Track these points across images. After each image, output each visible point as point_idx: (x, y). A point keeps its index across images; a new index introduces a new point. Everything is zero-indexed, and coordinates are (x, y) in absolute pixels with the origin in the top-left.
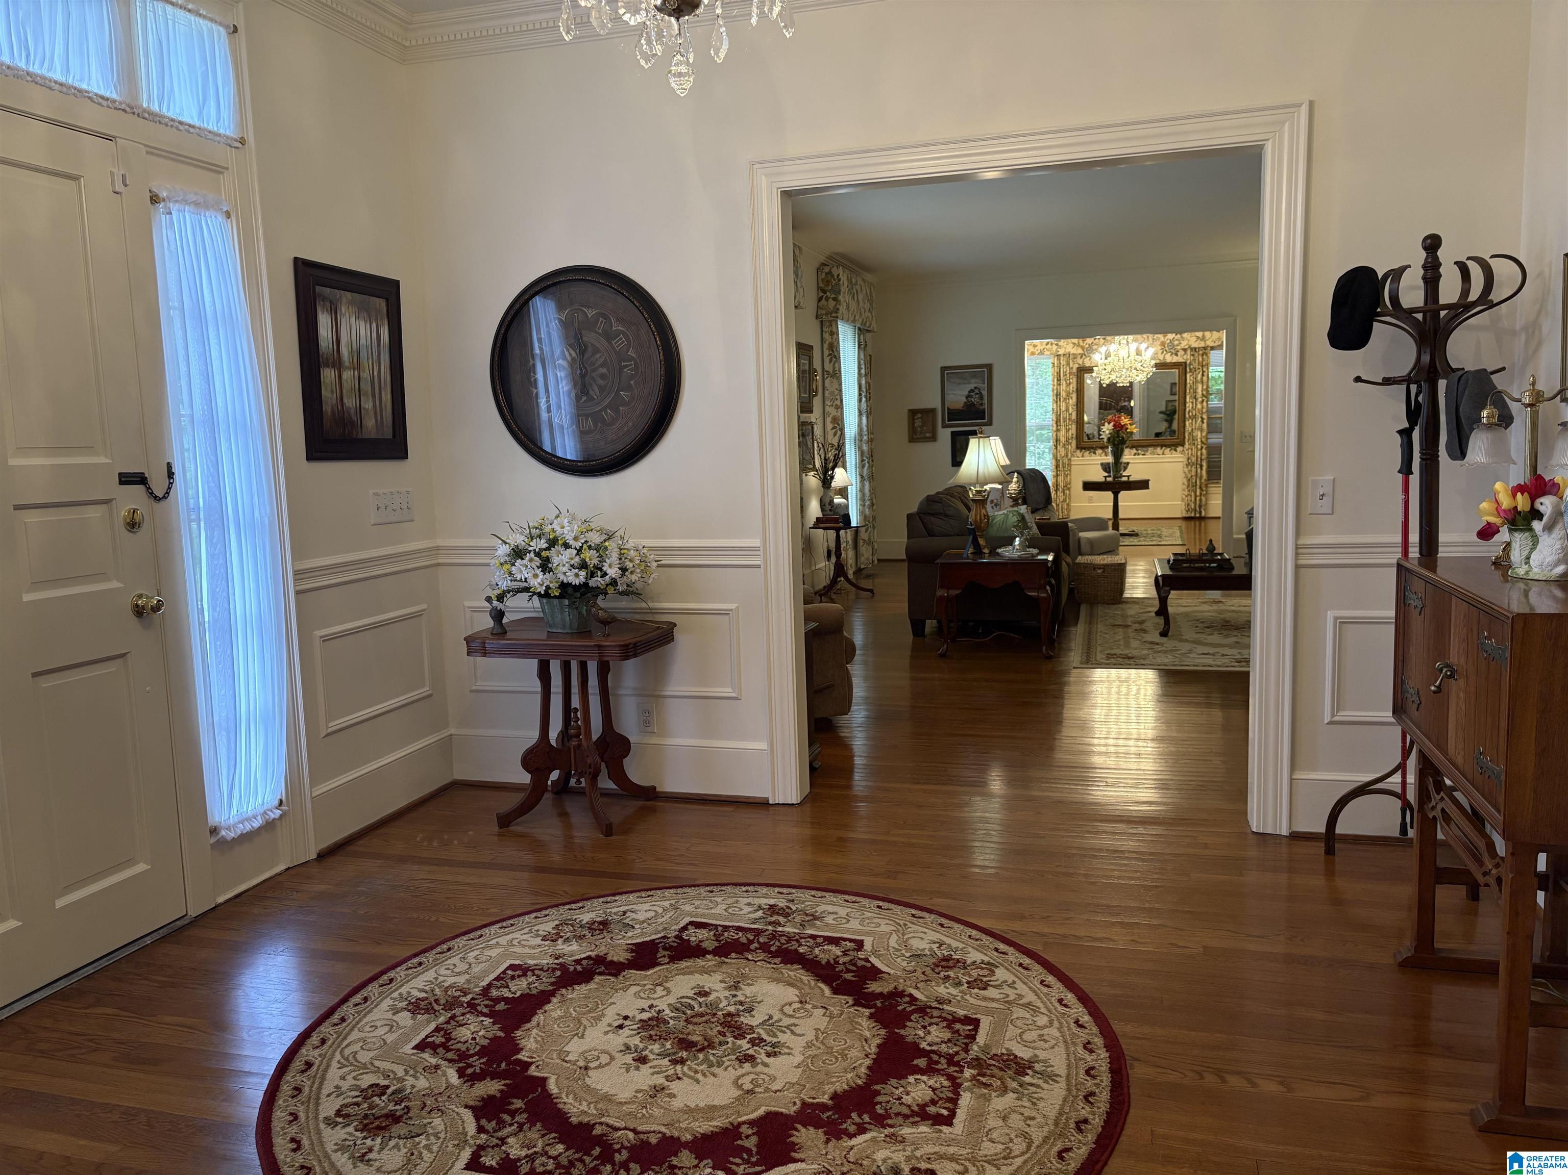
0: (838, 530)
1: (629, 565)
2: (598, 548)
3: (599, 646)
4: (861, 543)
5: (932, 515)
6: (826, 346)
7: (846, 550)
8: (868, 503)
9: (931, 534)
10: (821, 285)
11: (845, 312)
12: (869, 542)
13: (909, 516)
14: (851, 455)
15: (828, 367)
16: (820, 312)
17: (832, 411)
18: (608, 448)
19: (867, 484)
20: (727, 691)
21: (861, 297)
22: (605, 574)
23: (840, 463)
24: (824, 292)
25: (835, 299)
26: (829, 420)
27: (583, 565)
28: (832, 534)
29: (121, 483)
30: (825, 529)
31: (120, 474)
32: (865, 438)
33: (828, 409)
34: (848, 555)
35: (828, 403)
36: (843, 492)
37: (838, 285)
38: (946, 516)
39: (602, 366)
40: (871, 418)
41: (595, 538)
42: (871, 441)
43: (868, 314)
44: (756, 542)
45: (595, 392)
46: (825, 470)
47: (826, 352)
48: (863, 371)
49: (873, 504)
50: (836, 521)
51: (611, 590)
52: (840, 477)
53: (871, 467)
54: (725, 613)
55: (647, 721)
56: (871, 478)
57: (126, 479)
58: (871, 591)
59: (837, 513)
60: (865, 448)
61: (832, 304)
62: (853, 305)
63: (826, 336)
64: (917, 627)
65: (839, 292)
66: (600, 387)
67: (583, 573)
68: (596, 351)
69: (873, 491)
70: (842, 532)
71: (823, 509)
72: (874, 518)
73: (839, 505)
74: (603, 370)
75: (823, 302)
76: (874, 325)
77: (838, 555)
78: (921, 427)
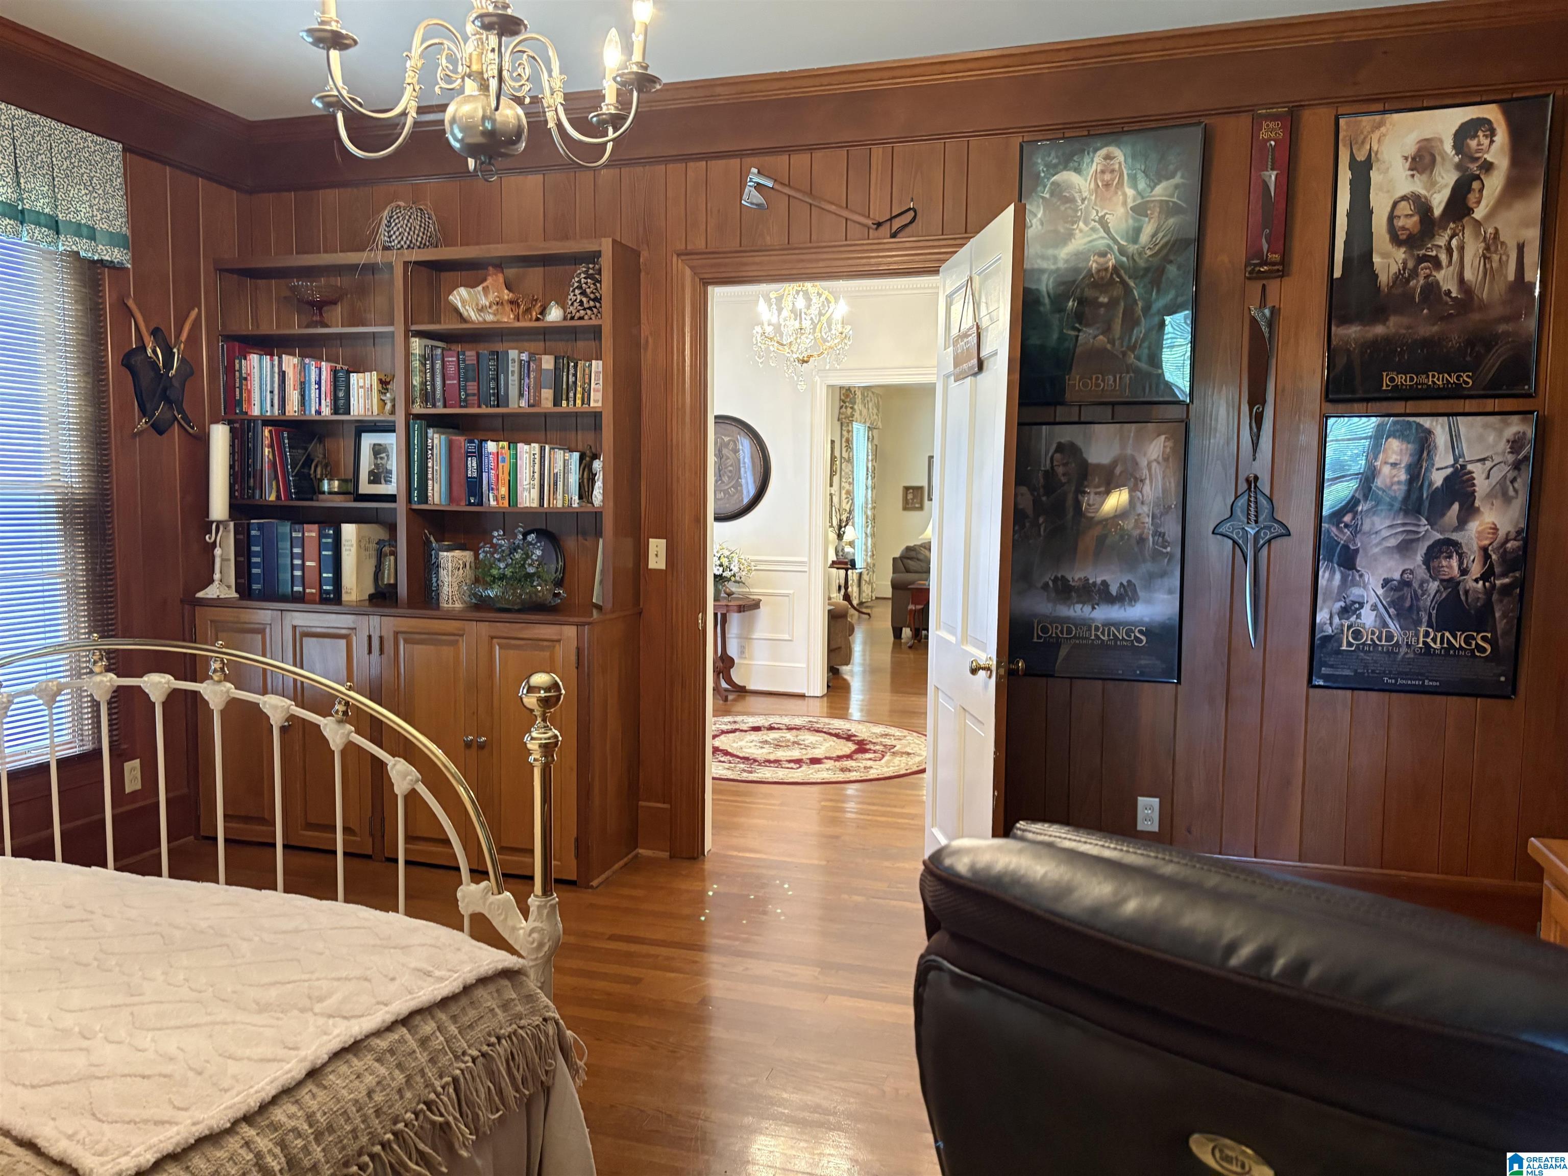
0: (847, 570)
1: (742, 567)
2: (727, 557)
3: (727, 606)
4: (863, 583)
5: (908, 558)
6: (844, 440)
7: (852, 586)
8: (870, 554)
9: (908, 571)
10: (843, 397)
11: (859, 417)
12: (869, 583)
13: (894, 559)
14: (859, 518)
15: (845, 455)
16: (841, 416)
17: (846, 486)
18: (732, 506)
19: (870, 540)
20: (786, 637)
21: (870, 405)
22: (731, 570)
23: (850, 523)
24: (844, 402)
25: (852, 408)
26: (843, 492)
27: (721, 565)
28: (843, 572)
30: (838, 568)
32: (870, 506)
33: (843, 484)
34: (853, 590)
35: (843, 480)
36: (851, 544)
37: (854, 398)
38: (918, 560)
39: (731, 465)
40: (875, 491)
41: (727, 553)
42: (874, 508)
43: (875, 417)
44: (805, 559)
45: (725, 479)
46: (840, 527)
47: (844, 444)
48: (870, 458)
49: (873, 555)
50: (846, 563)
51: (733, 579)
52: (850, 533)
53: (873, 527)
54: (787, 596)
55: (742, 651)
56: (873, 535)
58: (869, 614)
59: (846, 558)
60: (869, 513)
61: (849, 411)
62: (865, 412)
63: (845, 433)
64: (897, 633)
65: (855, 403)
66: (729, 477)
67: (721, 569)
68: (728, 458)
69: (874, 545)
70: (850, 572)
71: (837, 555)
72: (874, 565)
73: (848, 553)
74: (730, 468)
75: (843, 410)
76: (880, 424)
77: (846, 588)
78: (913, 499)
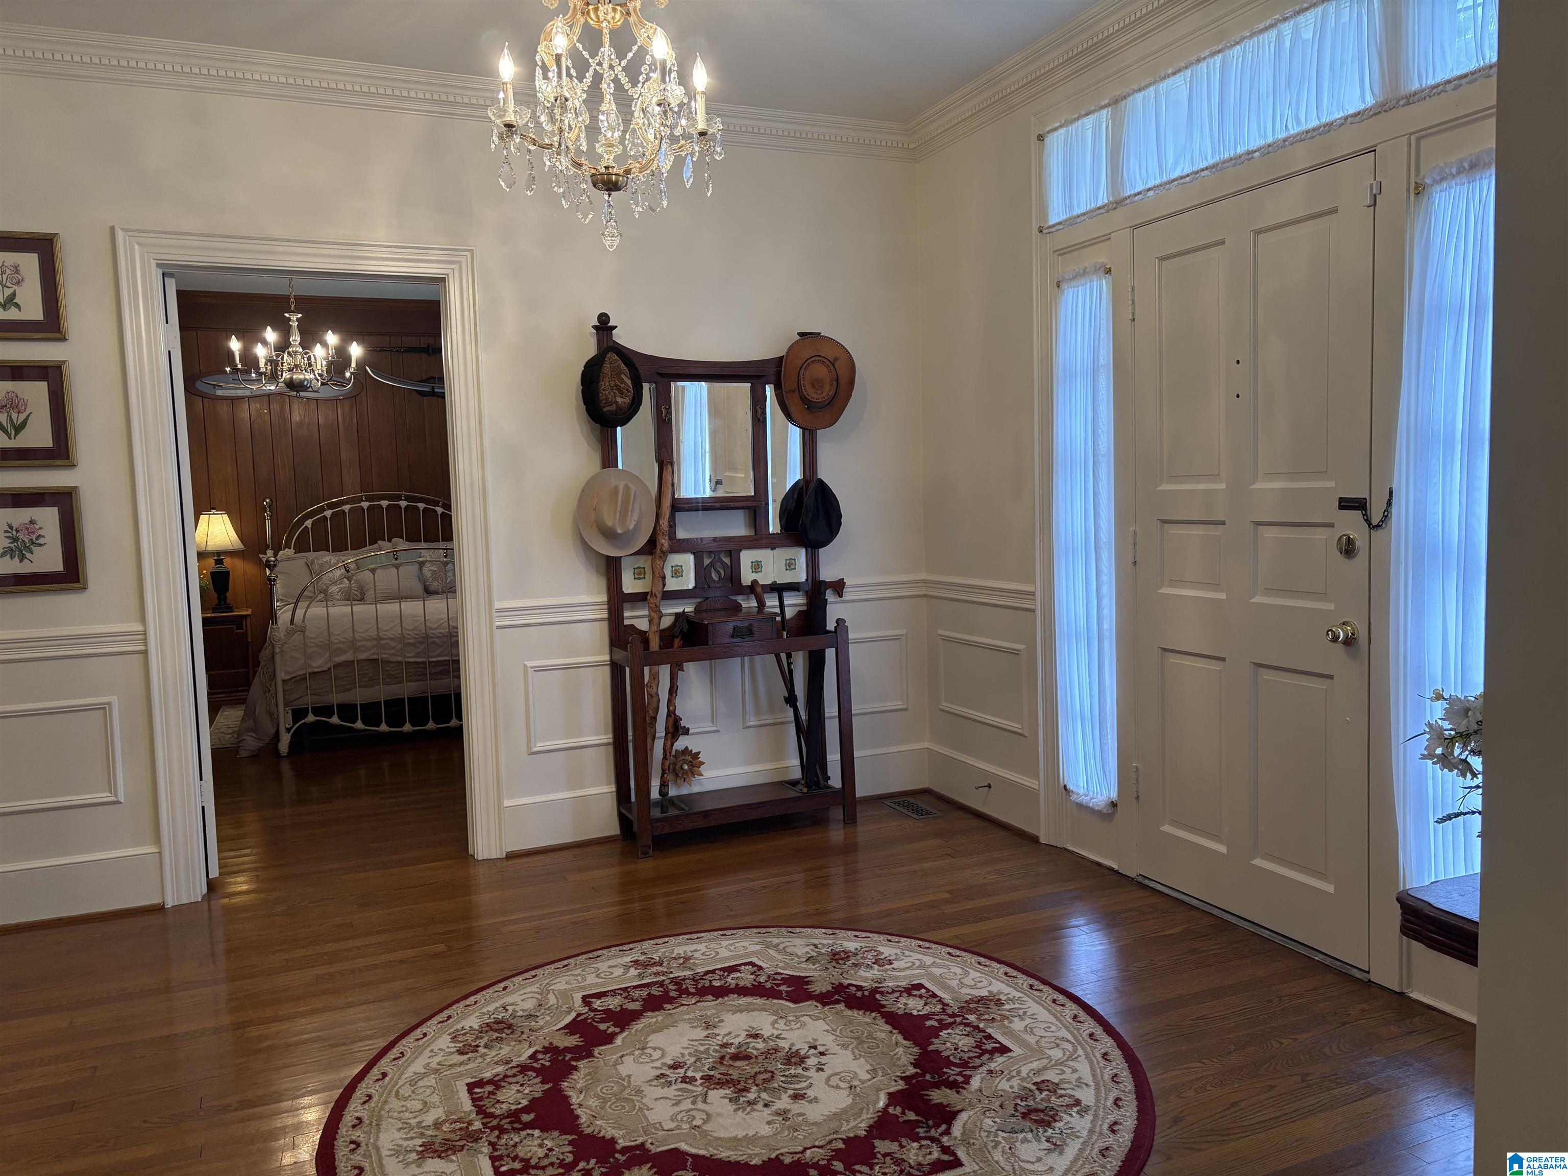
29: (1341, 507)
31: (1340, 499)
57: (1346, 504)
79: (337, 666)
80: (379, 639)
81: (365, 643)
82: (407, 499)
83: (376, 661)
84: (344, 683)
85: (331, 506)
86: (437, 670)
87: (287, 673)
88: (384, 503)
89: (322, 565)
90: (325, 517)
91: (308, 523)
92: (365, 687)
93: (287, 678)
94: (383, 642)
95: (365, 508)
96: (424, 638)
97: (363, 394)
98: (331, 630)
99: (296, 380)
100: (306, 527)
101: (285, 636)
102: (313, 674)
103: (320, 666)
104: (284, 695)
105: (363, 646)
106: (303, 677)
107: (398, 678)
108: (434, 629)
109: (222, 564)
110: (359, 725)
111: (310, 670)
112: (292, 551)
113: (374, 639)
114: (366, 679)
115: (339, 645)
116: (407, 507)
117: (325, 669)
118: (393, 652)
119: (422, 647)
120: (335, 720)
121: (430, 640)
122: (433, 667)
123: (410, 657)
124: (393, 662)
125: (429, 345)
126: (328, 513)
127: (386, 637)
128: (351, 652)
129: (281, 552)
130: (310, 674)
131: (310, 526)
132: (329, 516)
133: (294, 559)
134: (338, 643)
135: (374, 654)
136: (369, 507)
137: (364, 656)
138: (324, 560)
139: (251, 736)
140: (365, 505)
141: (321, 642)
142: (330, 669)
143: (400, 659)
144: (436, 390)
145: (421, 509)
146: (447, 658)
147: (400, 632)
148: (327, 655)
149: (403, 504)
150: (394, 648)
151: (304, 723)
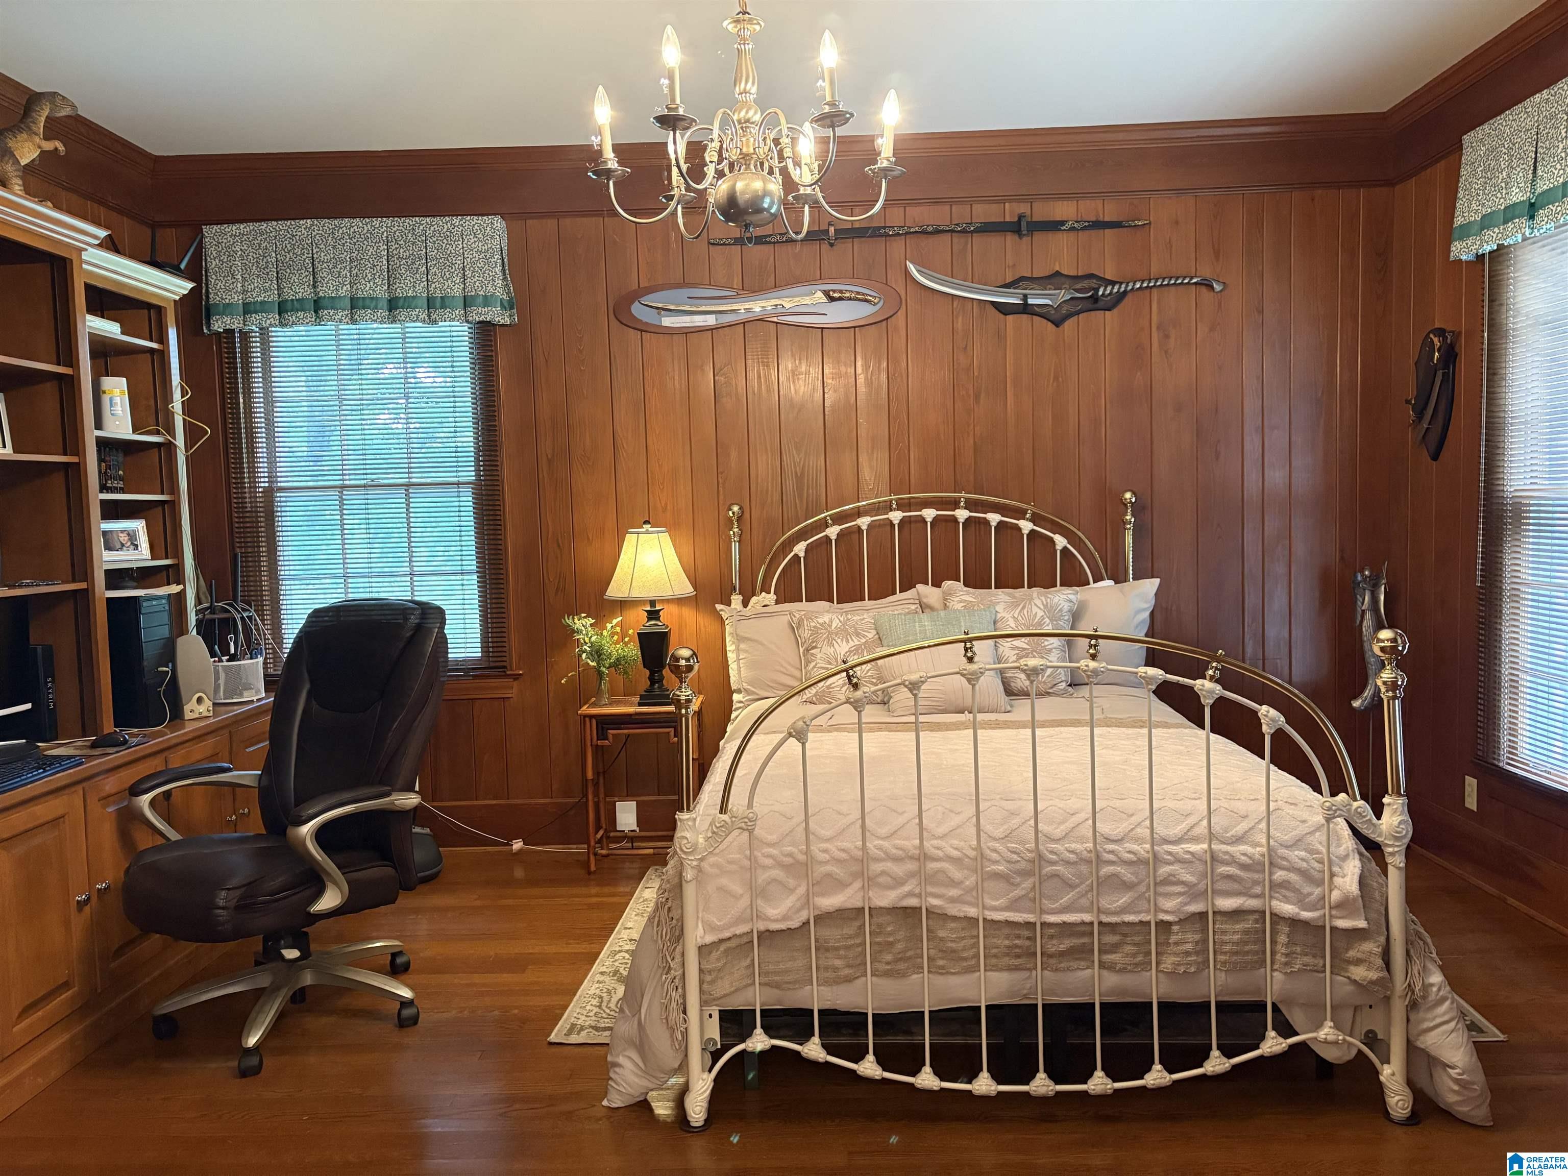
79: (822, 918)
80: (923, 857)
81: (889, 866)
82: (971, 505)
83: (914, 911)
84: (838, 963)
85: (838, 519)
86: (1062, 947)
87: (710, 928)
88: (929, 514)
89: (815, 631)
90: (828, 539)
91: (800, 549)
92: (887, 974)
93: (709, 939)
94: (932, 866)
95: (896, 522)
96: (1032, 861)
97: (901, 314)
98: (812, 825)
99: (743, 193)
100: (796, 557)
101: (707, 839)
102: (767, 936)
103: (785, 918)
104: (701, 982)
105: (883, 873)
106: (745, 939)
107: (965, 959)
108: (1057, 841)
109: (658, 619)
110: (869, 1067)
111: (762, 926)
112: (772, 597)
113: (911, 858)
114: (889, 957)
115: (828, 868)
116: (968, 520)
117: (794, 924)
118: (954, 892)
119: (1028, 884)
120: (814, 1050)
121: (1049, 869)
122: (1052, 937)
123: (995, 909)
124: (955, 918)
125: (1020, 217)
126: (833, 532)
127: (940, 853)
128: (857, 885)
129: (754, 600)
130: (761, 935)
131: (802, 554)
132: (833, 537)
133: (771, 614)
134: (826, 863)
135: (911, 894)
136: (902, 522)
137: (885, 899)
138: (821, 621)
139: (630, 1058)
140: (896, 516)
141: (790, 855)
142: (806, 923)
143: (972, 912)
144: (1030, 301)
145: (994, 524)
146: (1087, 917)
147: (974, 843)
148: (802, 890)
149: (962, 514)
150: (954, 883)
151: (743, 1052)
